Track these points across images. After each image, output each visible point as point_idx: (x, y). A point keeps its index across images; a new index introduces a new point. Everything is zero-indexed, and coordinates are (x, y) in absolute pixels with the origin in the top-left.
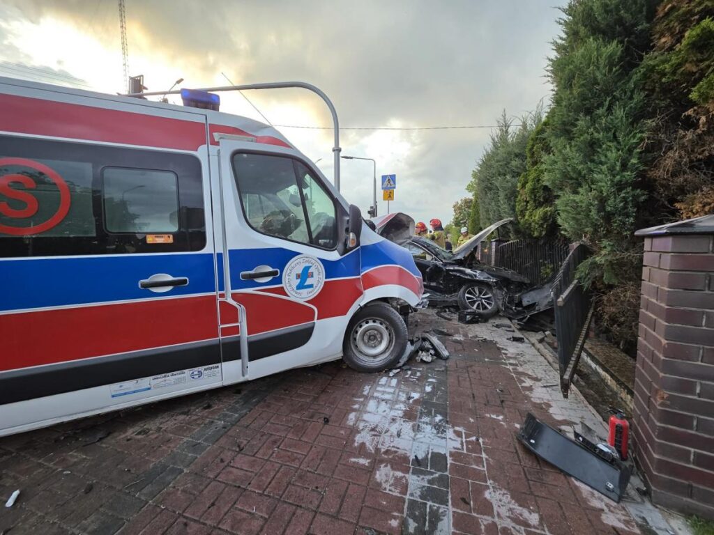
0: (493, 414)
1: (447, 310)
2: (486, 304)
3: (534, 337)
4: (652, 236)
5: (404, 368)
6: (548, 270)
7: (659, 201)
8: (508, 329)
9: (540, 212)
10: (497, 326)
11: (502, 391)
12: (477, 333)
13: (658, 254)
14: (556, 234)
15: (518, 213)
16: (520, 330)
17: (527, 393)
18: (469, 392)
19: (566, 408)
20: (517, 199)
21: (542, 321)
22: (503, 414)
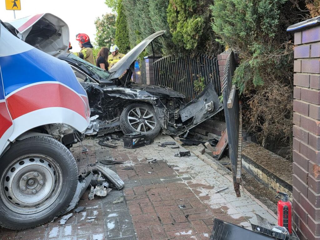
0: (182, 231)
1: (110, 138)
2: (148, 124)
3: (196, 150)
4: (302, 30)
5: (77, 210)
6: (201, 84)
7: (292, 4)
8: (174, 146)
9: (191, 23)
10: (163, 145)
11: (184, 206)
12: (146, 156)
13: (309, 45)
14: (205, 46)
15: (170, 25)
16: (183, 145)
17: (206, 202)
18: (154, 216)
19: (239, 207)
20: (168, 10)
21: (199, 135)
22: (191, 228)
